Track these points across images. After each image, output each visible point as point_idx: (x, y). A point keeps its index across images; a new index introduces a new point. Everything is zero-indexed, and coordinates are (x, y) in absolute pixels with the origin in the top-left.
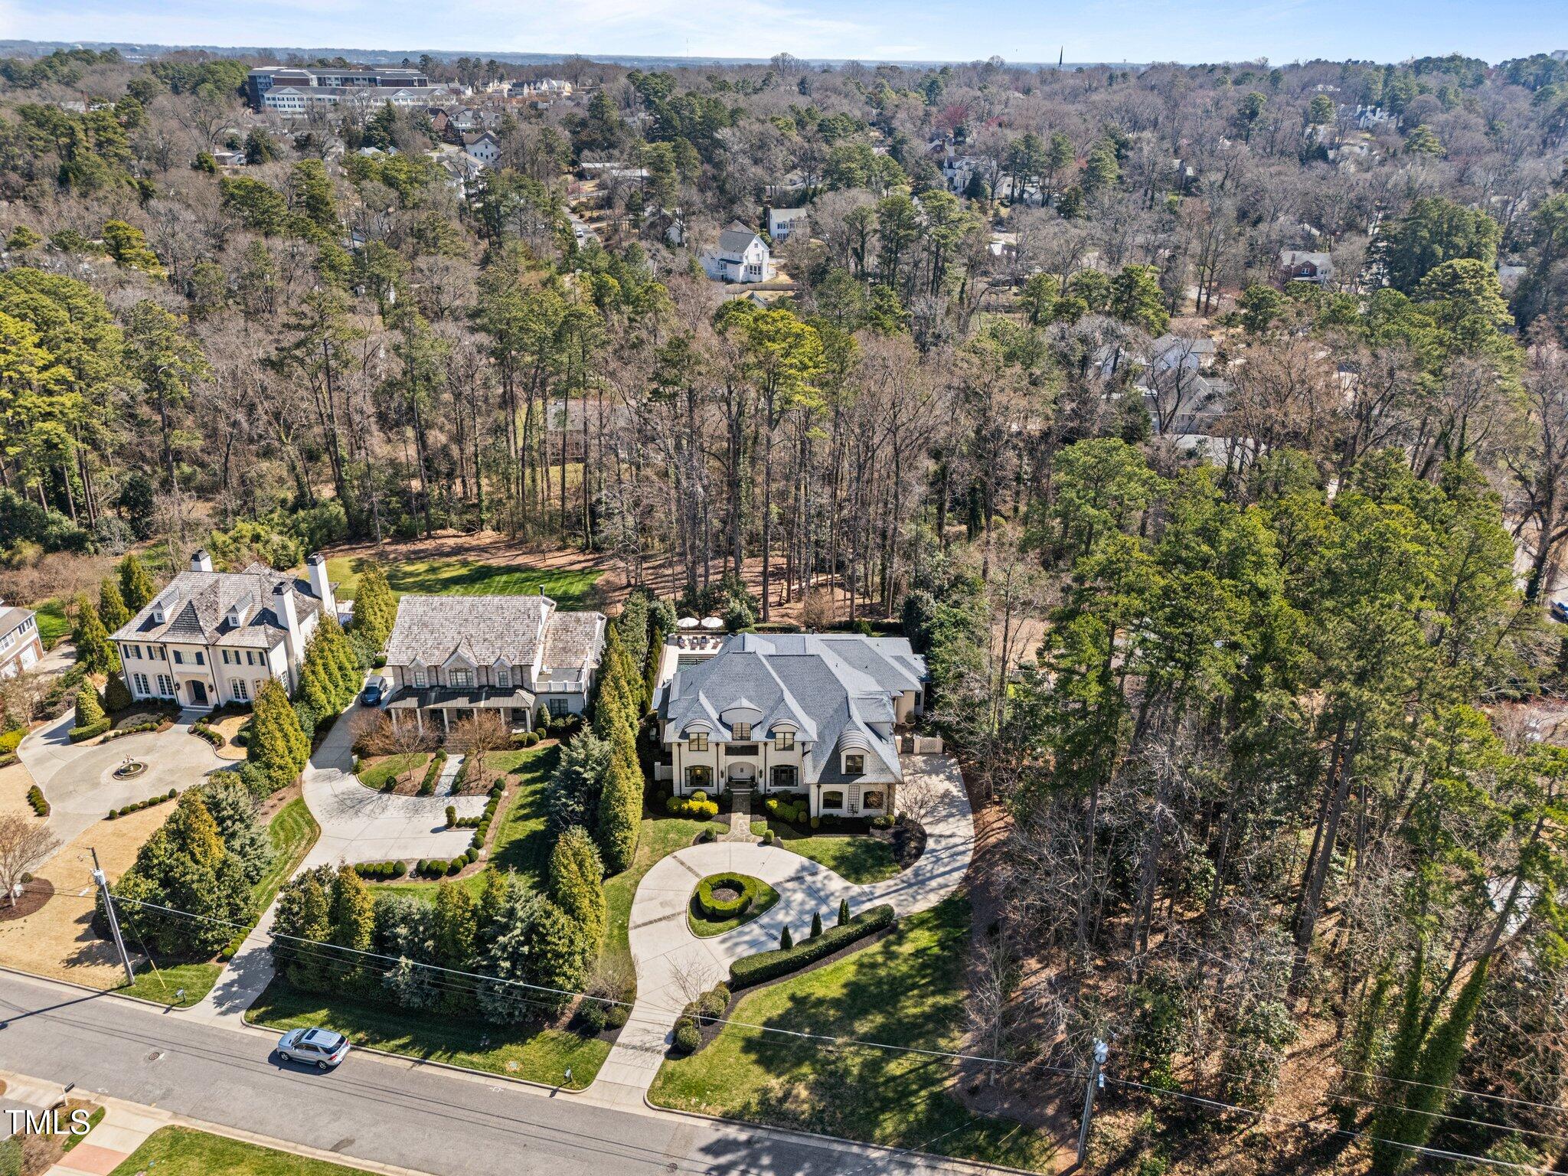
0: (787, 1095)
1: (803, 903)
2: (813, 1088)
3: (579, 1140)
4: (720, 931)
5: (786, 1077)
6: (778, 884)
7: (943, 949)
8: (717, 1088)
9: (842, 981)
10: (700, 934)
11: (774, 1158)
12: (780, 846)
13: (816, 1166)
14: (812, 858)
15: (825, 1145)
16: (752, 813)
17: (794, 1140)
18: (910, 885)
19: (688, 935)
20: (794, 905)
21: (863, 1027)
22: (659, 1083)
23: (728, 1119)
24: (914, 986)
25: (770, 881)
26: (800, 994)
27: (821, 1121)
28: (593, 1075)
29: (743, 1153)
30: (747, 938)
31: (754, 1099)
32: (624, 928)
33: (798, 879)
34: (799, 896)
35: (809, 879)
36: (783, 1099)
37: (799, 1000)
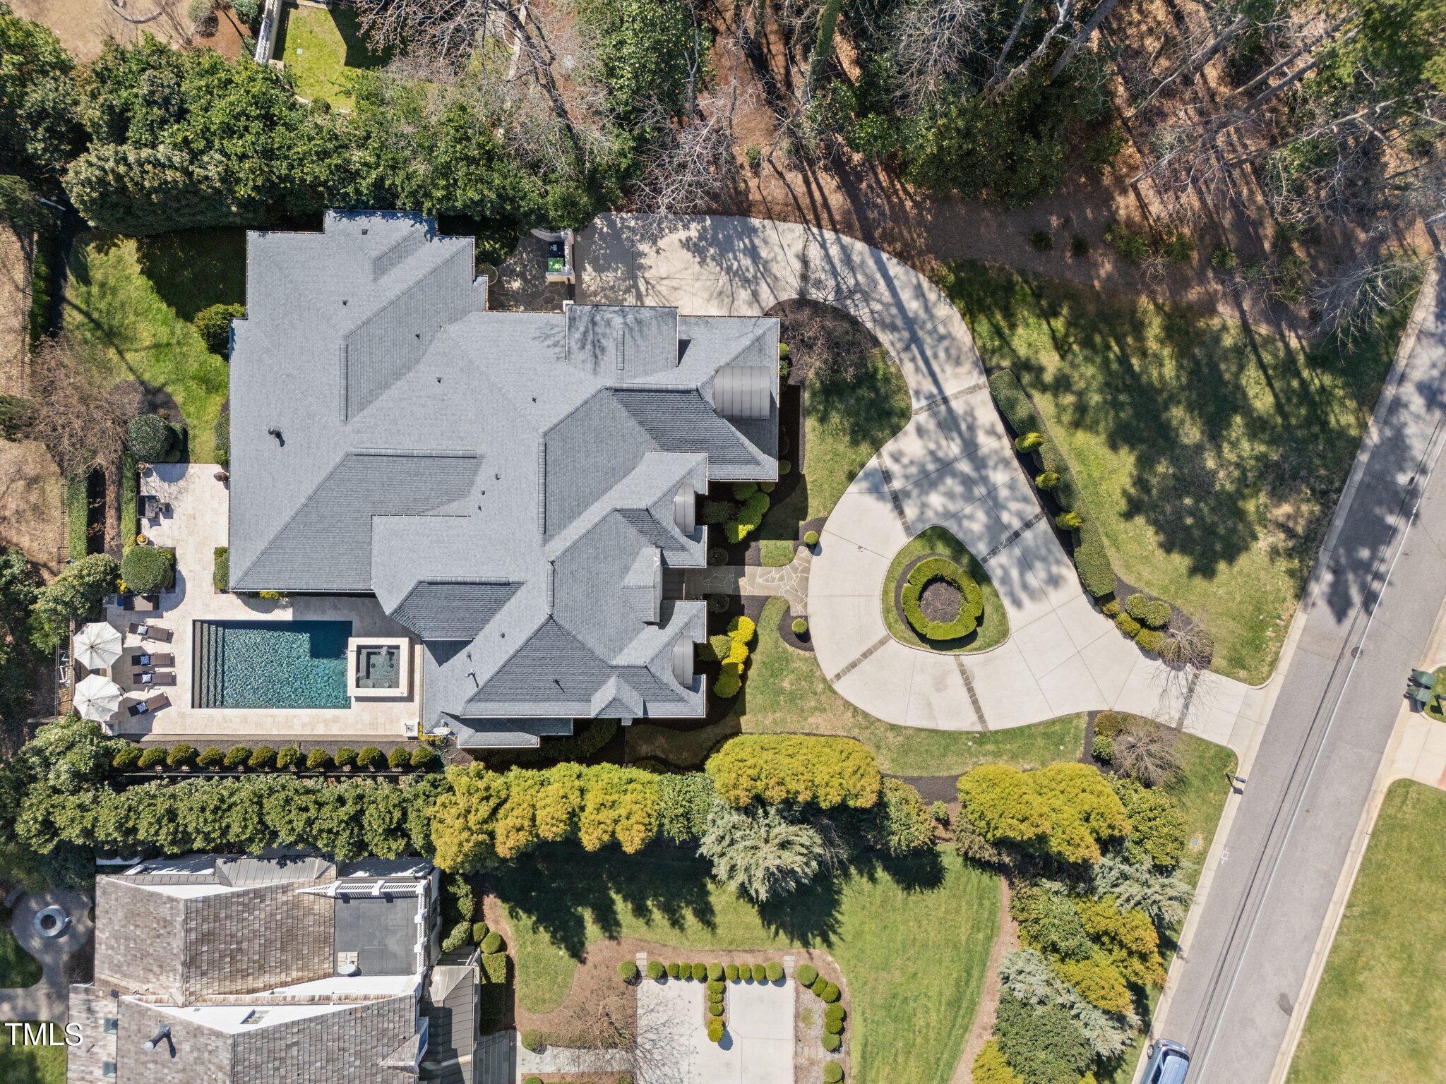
0: (1283, 527)
1: (950, 495)
2: (1278, 496)
3: (1306, 755)
4: (999, 608)
5: (1258, 528)
6: (907, 529)
7: (1056, 314)
8: (1259, 609)
9: (1105, 452)
10: (1003, 634)
11: (1363, 545)
12: (819, 524)
13: (1380, 502)
14: (851, 477)
15: (1353, 491)
16: (744, 564)
17: (1339, 525)
18: (915, 339)
19: (1000, 651)
20: (952, 507)
21: (1191, 433)
22: (1243, 673)
23: (1302, 593)
24: (1124, 360)
25: (901, 539)
26: (1123, 505)
27: (1324, 493)
28: (1221, 749)
29: (1351, 577)
30: (1015, 573)
31: (1283, 564)
32: (983, 738)
33: (897, 500)
34: (936, 500)
35: (897, 484)
36: (1290, 533)
37: (1134, 508)
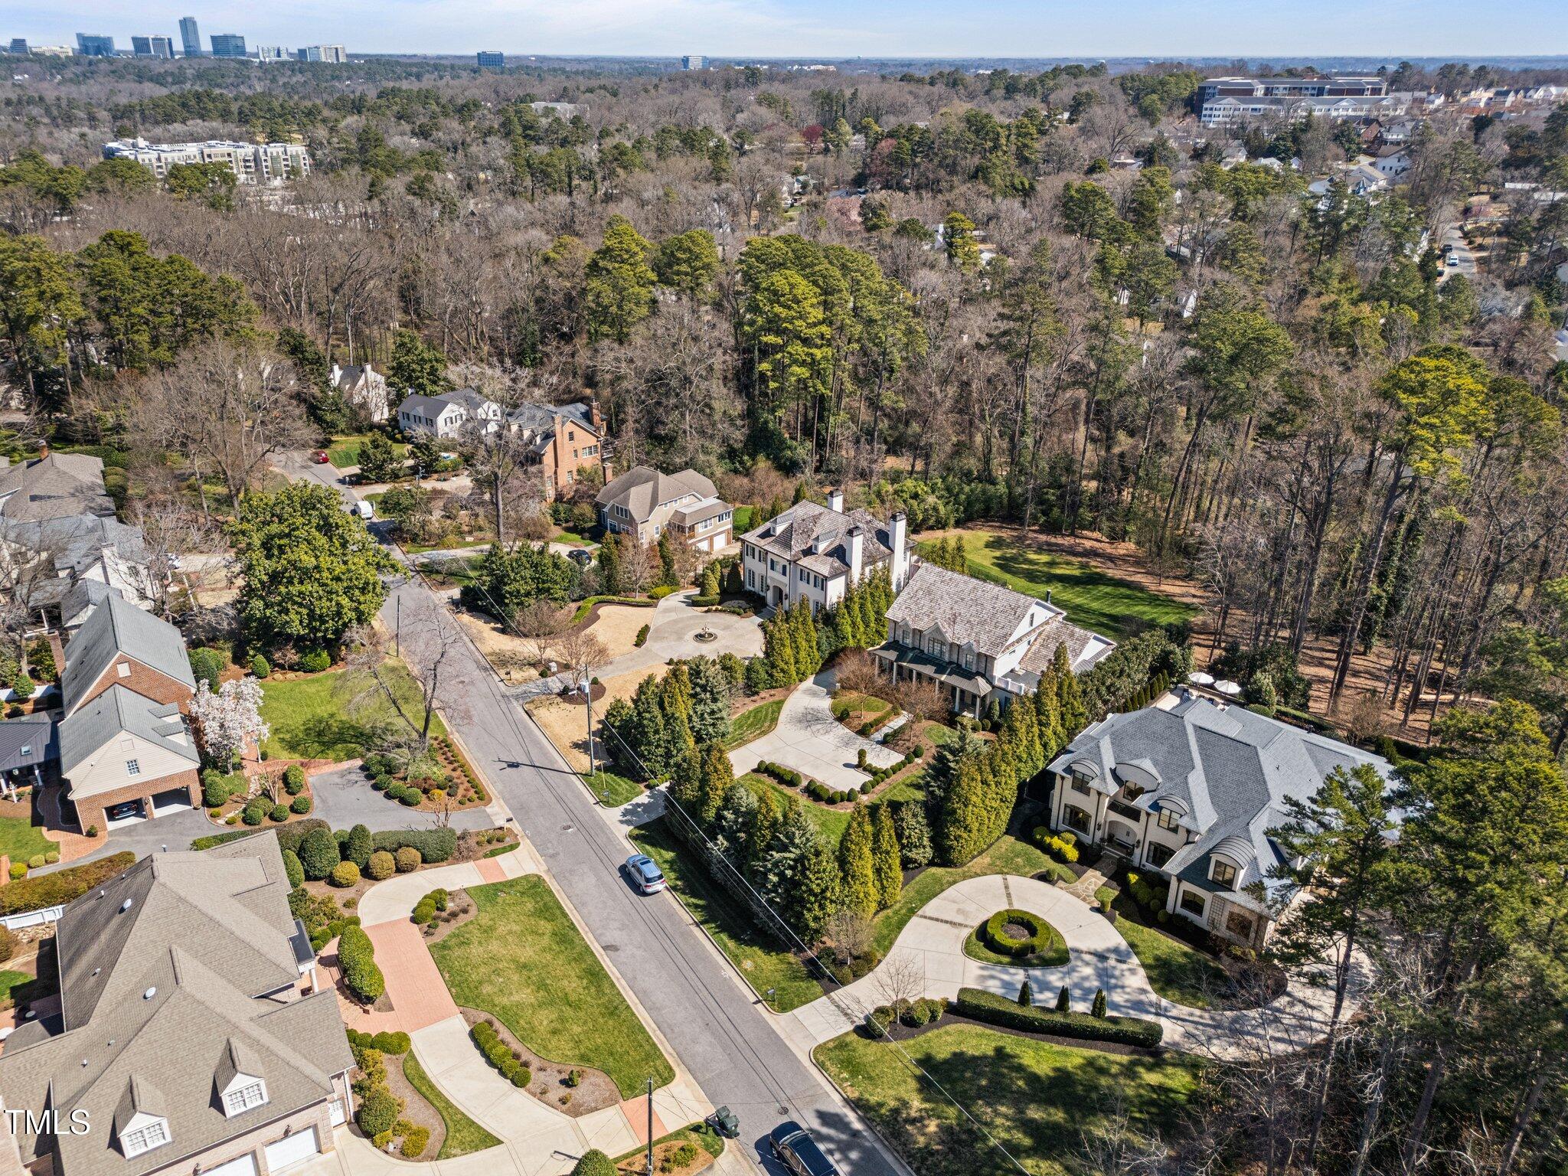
0: (917, 1120)
1: (1086, 978)
2: (946, 1130)
3: (744, 1045)
4: (987, 960)
5: (927, 1105)
6: (1077, 951)
7: (1190, 1100)
8: (870, 1078)
9: (1058, 1065)
10: (968, 953)
11: (862, 1159)
12: (1112, 920)
14: (1132, 945)
16: (1110, 878)
17: (889, 1158)
18: (1217, 1026)
19: (959, 946)
20: (1077, 975)
21: (1035, 1113)
22: (831, 1045)
23: (856, 1104)
24: (1124, 1113)
25: (1071, 942)
26: (1008, 1051)
27: (924, 1160)
28: (793, 1007)
29: (843, 1137)
30: (1005, 978)
31: (890, 1105)
32: (912, 912)
33: (1101, 957)
34: (1088, 971)
35: (1112, 962)
36: (913, 1121)
37: (999, 1051)
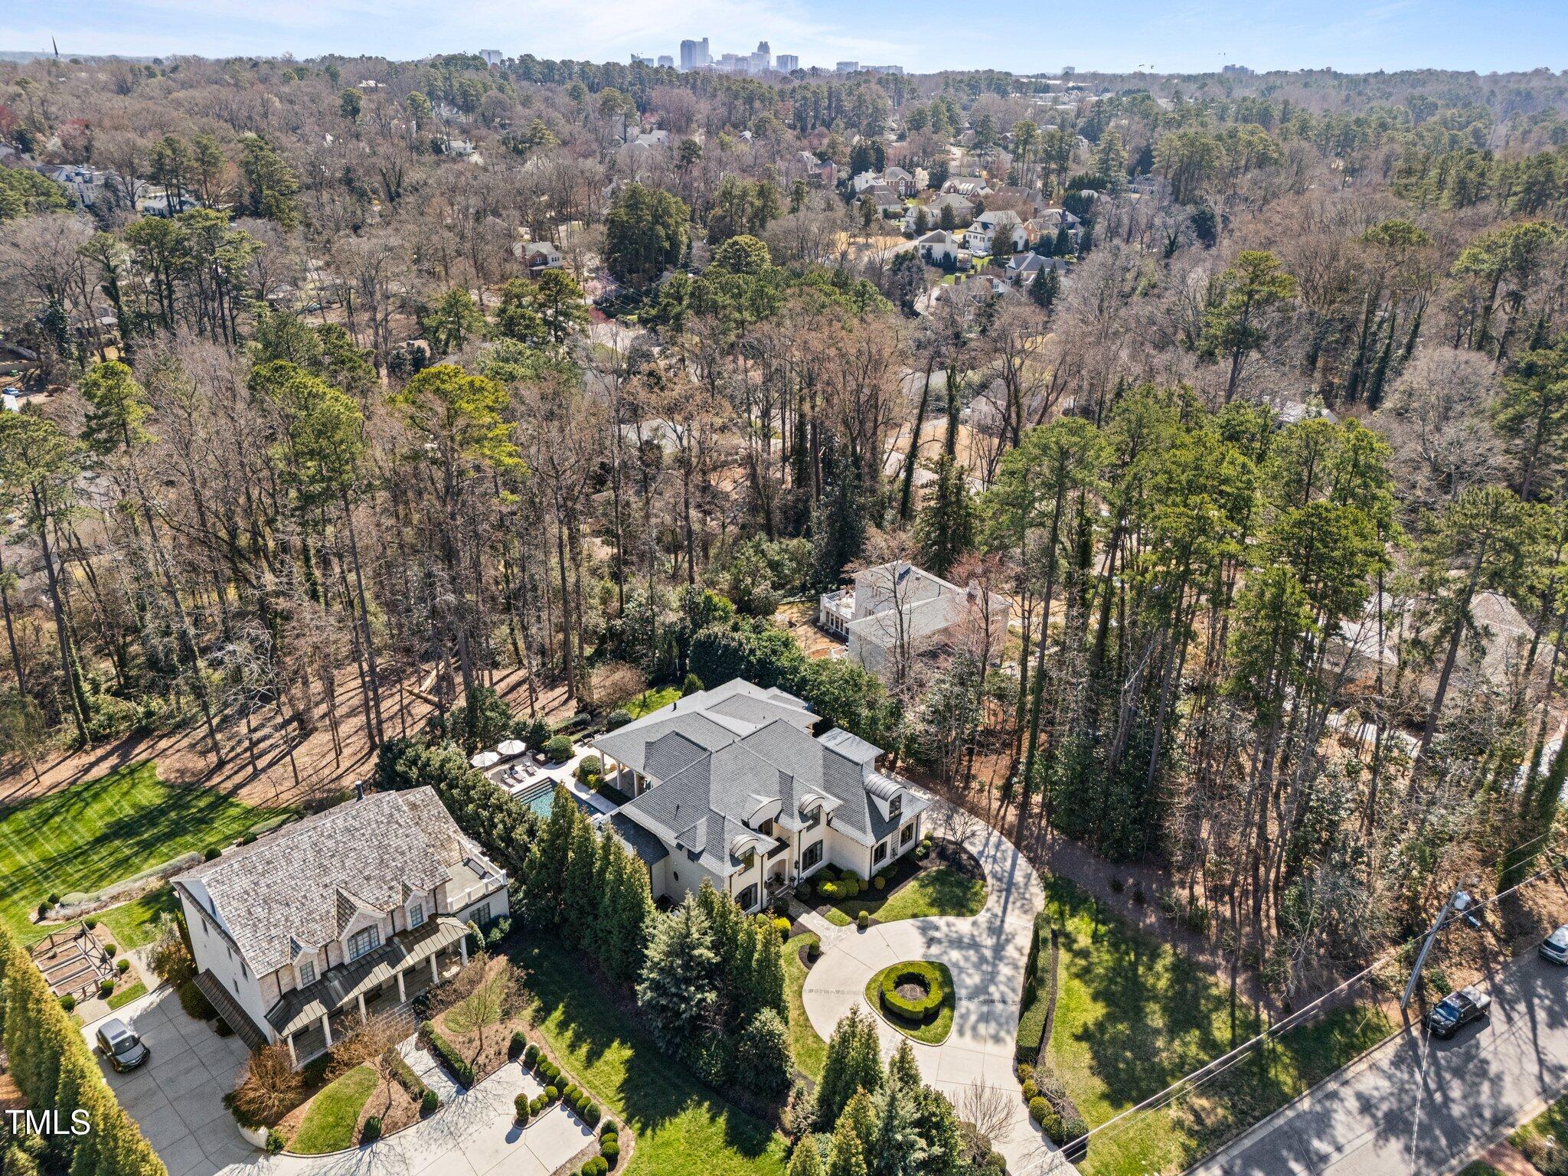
0: (1196, 1114)
1: (966, 959)
2: (1203, 1092)
5: (1174, 1101)
6: (926, 955)
7: (1104, 924)
8: (1144, 1153)
9: (1087, 999)
10: (938, 1040)
12: (876, 922)
13: (1290, 1148)
14: (915, 916)
15: (1270, 1129)
16: (812, 908)
17: (1247, 1143)
18: (1008, 891)
19: (927, 1048)
20: (962, 963)
21: (1157, 1022)
23: (1192, 1166)
24: (1134, 966)
25: (917, 957)
26: (1079, 1031)
27: (1243, 1113)
30: (973, 1018)
31: (1181, 1137)
33: (931, 941)
34: (955, 955)
35: (939, 935)
36: (1199, 1120)
37: (1085, 1036)
